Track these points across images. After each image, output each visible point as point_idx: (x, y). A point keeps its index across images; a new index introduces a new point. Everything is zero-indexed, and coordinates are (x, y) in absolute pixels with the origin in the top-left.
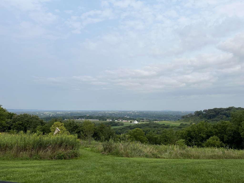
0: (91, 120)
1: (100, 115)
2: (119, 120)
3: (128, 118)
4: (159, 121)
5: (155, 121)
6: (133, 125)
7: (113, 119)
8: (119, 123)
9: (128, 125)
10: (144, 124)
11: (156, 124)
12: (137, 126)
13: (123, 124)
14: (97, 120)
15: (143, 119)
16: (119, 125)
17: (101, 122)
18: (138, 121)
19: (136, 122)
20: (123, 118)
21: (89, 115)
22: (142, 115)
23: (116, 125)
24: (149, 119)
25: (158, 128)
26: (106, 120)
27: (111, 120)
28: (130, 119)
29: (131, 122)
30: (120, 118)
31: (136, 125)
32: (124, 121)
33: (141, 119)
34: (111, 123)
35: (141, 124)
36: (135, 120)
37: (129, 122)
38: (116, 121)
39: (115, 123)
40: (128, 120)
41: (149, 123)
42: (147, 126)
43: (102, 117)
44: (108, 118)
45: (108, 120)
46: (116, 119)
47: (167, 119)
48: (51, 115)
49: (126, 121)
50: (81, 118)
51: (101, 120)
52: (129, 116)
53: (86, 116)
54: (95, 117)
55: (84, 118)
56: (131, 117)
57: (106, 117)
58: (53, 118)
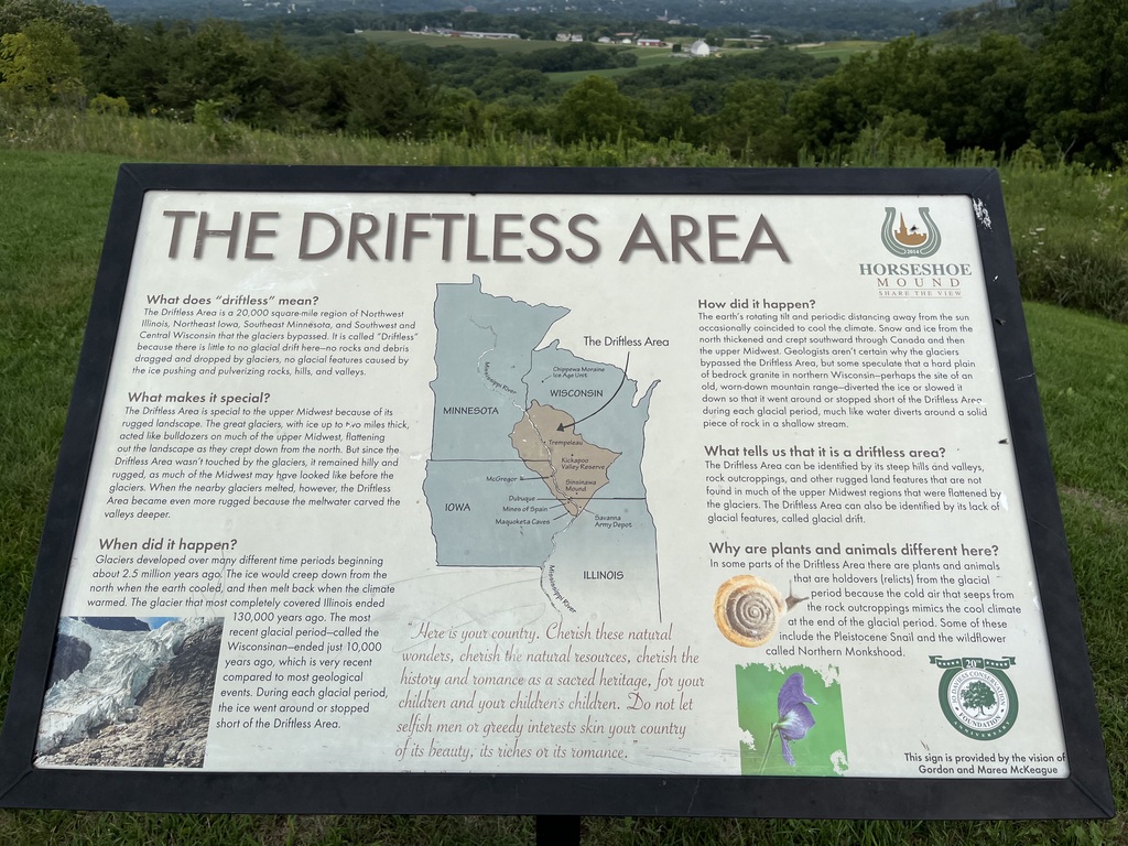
0: (481, 35)
1: (533, 9)
2: (622, 38)
3: (670, 27)
4: (822, 44)
5: (806, 41)
6: (678, 64)
7: (594, 30)
8: (613, 51)
9: (653, 66)
10: (737, 58)
11: (793, 59)
12: (696, 68)
13: (633, 56)
14: (510, 35)
15: (744, 34)
16: (615, 62)
17: (531, 46)
18: (711, 43)
19: (703, 50)
20: (641, 28)
21: (475, 10)
22: (748, 9)
23: (600, 61)
24: (780, 30)
25: (798, 78)
26: (553, 37)
27: (577, 39)
28: (679, 31)
29: (677, 48)
30: (625, 27)
31: (699, 62)
32: (644, 43)
33: (734, 33)
34: (575, 50)
35: (718, 60)
36: (696, 34)
37: (670, 45)
38: (605, 40)
39: (597, 52)
40: (669, 35)
41: (763, 55)
42: (746, 67)
43: (537, 17)
44: (567, 25)
45: (563, 38)
46: (606, 34)
47: (877, 28)
48: (291, 8)
49: (651, 44)
50: (434, 26)
51: (530, 35)
52: (679, 18)
53: (459, 12)
54: (499, 19)
55: (449, 28)
56: (689, 21)
57: (555, 21)
58: (295, 21)
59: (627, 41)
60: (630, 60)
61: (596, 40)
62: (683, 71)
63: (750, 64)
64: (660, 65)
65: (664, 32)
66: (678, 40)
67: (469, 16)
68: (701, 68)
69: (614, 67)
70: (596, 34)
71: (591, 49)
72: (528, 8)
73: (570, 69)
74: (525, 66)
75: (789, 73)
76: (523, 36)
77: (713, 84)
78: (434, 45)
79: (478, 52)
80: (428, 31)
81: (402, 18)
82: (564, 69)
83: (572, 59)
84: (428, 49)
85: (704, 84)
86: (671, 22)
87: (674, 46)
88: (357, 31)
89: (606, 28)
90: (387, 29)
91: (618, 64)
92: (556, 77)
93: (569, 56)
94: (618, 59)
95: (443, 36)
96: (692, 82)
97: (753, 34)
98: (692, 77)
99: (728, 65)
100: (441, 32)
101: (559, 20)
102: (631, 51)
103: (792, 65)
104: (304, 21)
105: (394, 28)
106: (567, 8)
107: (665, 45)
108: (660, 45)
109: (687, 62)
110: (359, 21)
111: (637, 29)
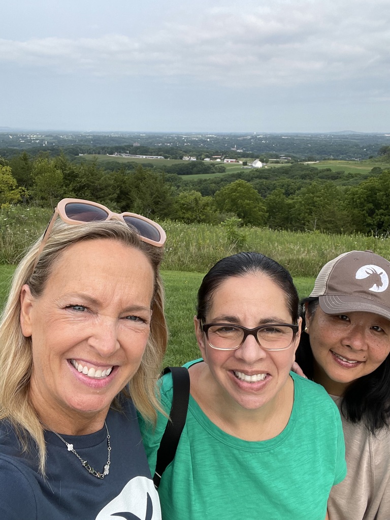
0: (144, 157)
1: (168, 144)
2: (216, 159)
3: (239, 153)
4: (317, 162)
5: (309, 161)
6: (248, 171)
7: (201, 155)
8: (213, 165)
9: (236, 172)
10: (278, 169)
11: (307, 169)
12: (258, 173)
13: (224, 167)
14: (159, 157)
15: (277, 157)
16: (214, 170)
17: (170, 162)
18: (262, 161)
19: (258, 164)
20: (226, 154)
21: (139, 145)
22: (277, 145)
23: (207, 170)
24: (295, 155)
25: (311, 179)
26: (181, 158)
27: (193, 159)
28: (244, 155)
29: (245, 164)
30: (217, 153)
31: (257, 170)
32: (228, 161)
33: (272, 157)
34: (193, 164)
35: (269, 170)
36: (254, 157)
37: (241, 162)
38: (207, 160)
39: (205, 165)
40: (239, 157)
42: (283, 173)
43: (172, 149)
44: (187, 152)
45: (186, 158)
46: (207, 157)
48: (45, 143)
49: (231, 161)
50: (120, 152)
51: (169, 157)
52: (242, 149)
53: (132, 146)
54: (153, 149)
55: (127, 153)
56: (248, 151)
57: (181, 150)
58: (49, 150)
59: (219, 160)
60: (222, 170)
61: (203, 159)
62: (251, 175)
63: (285, 172)
64: (239, 172)
65: (237, 156)
66: (244, 160)
67: (137, 148)
68: (259, 173)
69: (214, 173)
70: (203, 156)
71: (202, 164)
72: (166, 144)
73: (191, 173)
74: (169, 172)
75: (306, 176)
76: (166, 158)
77: (268, 182)
78: (120, 161)
79: (144, 165)
80: (117, 155)
81: (103, 148)
82: (188, 174)
83: (192, 169)
84: (118, 163)
85: (264, 181)
86: (238, 151)
87: (243, 163)
88: (80, 155)
89: (207, 154)
90: (95, 153)
91: (216, 171)
92: (185, 178)
93: (191, 167)
94: (216, 168)
95: (126, 157)
96: (258, 181)
97: (281, 157)
98: (256, 178)
99: (274, 172)
100: (124, 155)
101: (183, 150)
102: (222, 165)
103: (307, 172)
104: (53, 149)
105: (99, 154)
106: (185, 144)
107: (238, 162)
108: (235, 162)
109: (253, 171)
110: (81, 150)
111: (222, 155)
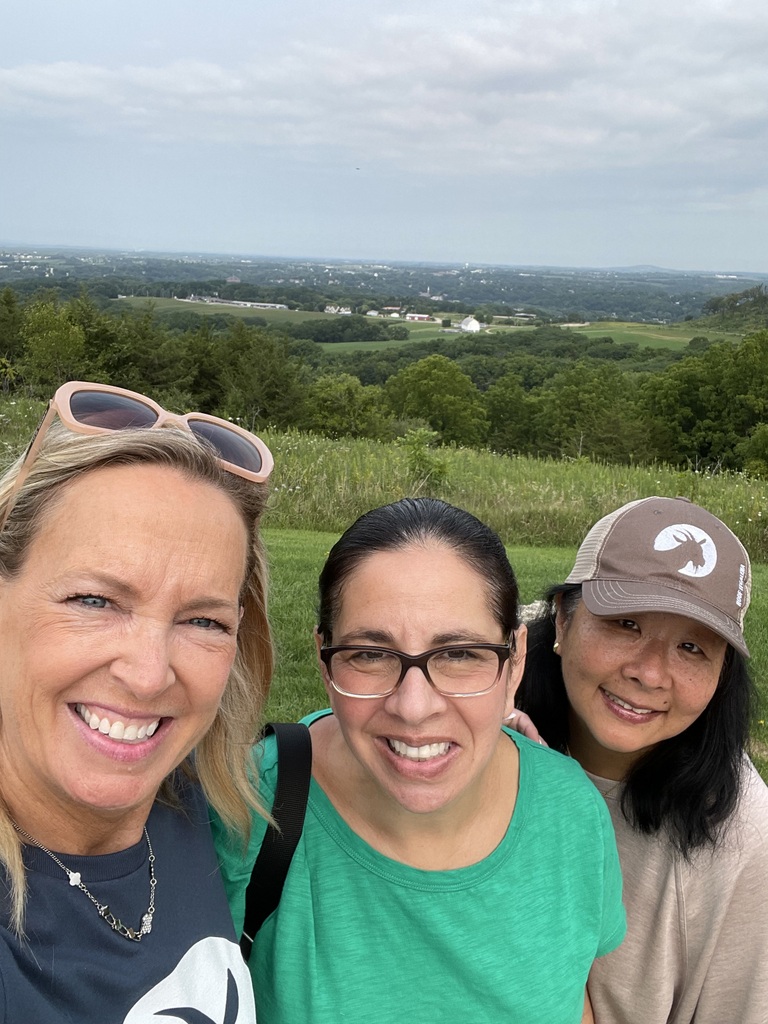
0: (249, 304)
1: (297, 282)
2: (390, 312)
3: (436, 303)
4: (587, 324)
5: (570, 321)
6: (453, 338)
7: (361, 304)
8: (384, 324)
9: (428, 340)
10: (511, 335)
11: (567, 338)
12: (472, 343)
13: (405, 329)
14: (278, 306)
15: (509, 312)
16: (386, 335)
17: (300, 317)
18: (480, 319)
19: (472, 326)
20: (411, 304)
21: (238, 281)
22: (508, 289)
23: (371, 333)
24: (542, 309)
25: (574, 357)
26: (322, 309)
27: (346, 312)
28: (444, 307)
29: (446, 324)
30: (392, 302)
31: (470, 337)
32: (413, 318)
33: (499, 311)
34: (346, 323)
35: (491, 337)
36: (465, 311)
37: (439, 321)
38: (373, 314)
39: (368, 325)
40: (435, 311)
41: (536, 333)
42: (521, 344)
43: (304, 290)
44: (333, 298)
45: (331, 310)
46: (373, 308)
47: (635, 311)
48: (49, 272)
49: (420, 318)
50: (200, 294)
51: (298, 306)
52: (441, 294)
53: (225, 282)
54: (266, 290)
55: (215, 296)
56: (452, 299)
57: (322, 294)
58: (57, 285)
59: (395, 315)
60: (402, 334)
61: (365, 313)
62: (458, 346)
63: (524, 341)
64: (436, 339)
65: (431, 309)
66: (446, 315)
67: (235, 286)
68: (474, 344)
69: (385, 339)
70: (364, 307)
71: (363, 322)
72: (292, 281)
73: (341, 340)
74: (297, 336)
75: (564, 351)
76: (291, 307)
77: (491, 360)
78: (200, 312)
79: (248, 321)
80: (194, 299)
81: (166, 286)
82: (334, 340)
83: (343, 331)
84: (197, 316)
85: (484, 359)
86: (434, 298)
87: (444, 321)
88: (120, 297)
89: (374, 302)
90: (150, 295)
91: (389, 337)
92: (329, 348)
93: (340, 327)
94: (390, 332)
95: (211, 305)
96: (470, 357)
97: (517, 312)
98: (468, 351)
99: (502, 342)
100: (208, 301)
101: (325, 293)
102: (402, 325)
103: (567, 344)
104: (65, 284)
105: (158, 295)
106: (331, 282)
107: (433, 320)
108: (428, 319)
109: (461, 338)
110: (121, 287)
111: (403, 305)
